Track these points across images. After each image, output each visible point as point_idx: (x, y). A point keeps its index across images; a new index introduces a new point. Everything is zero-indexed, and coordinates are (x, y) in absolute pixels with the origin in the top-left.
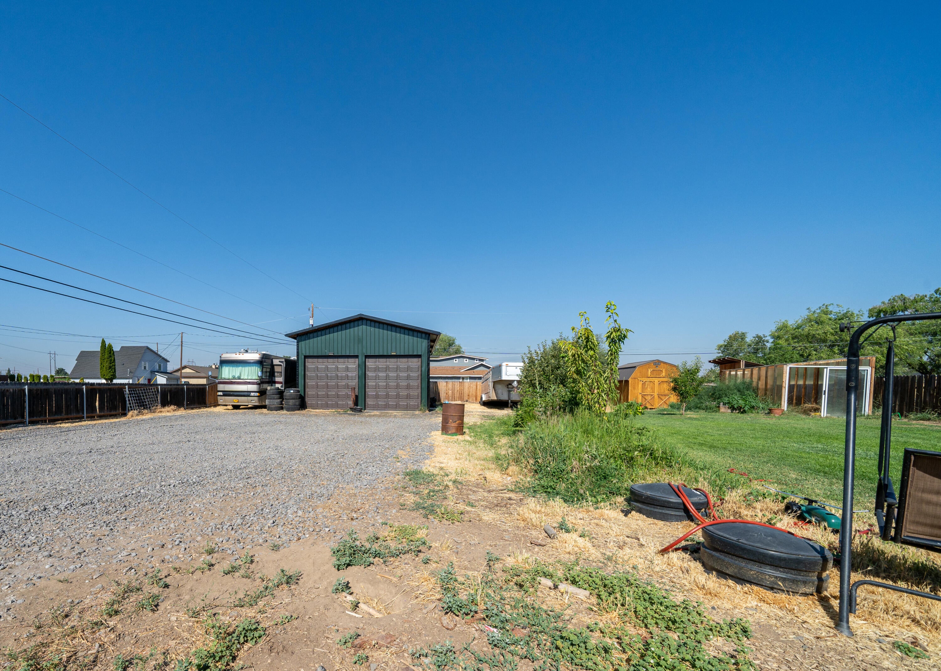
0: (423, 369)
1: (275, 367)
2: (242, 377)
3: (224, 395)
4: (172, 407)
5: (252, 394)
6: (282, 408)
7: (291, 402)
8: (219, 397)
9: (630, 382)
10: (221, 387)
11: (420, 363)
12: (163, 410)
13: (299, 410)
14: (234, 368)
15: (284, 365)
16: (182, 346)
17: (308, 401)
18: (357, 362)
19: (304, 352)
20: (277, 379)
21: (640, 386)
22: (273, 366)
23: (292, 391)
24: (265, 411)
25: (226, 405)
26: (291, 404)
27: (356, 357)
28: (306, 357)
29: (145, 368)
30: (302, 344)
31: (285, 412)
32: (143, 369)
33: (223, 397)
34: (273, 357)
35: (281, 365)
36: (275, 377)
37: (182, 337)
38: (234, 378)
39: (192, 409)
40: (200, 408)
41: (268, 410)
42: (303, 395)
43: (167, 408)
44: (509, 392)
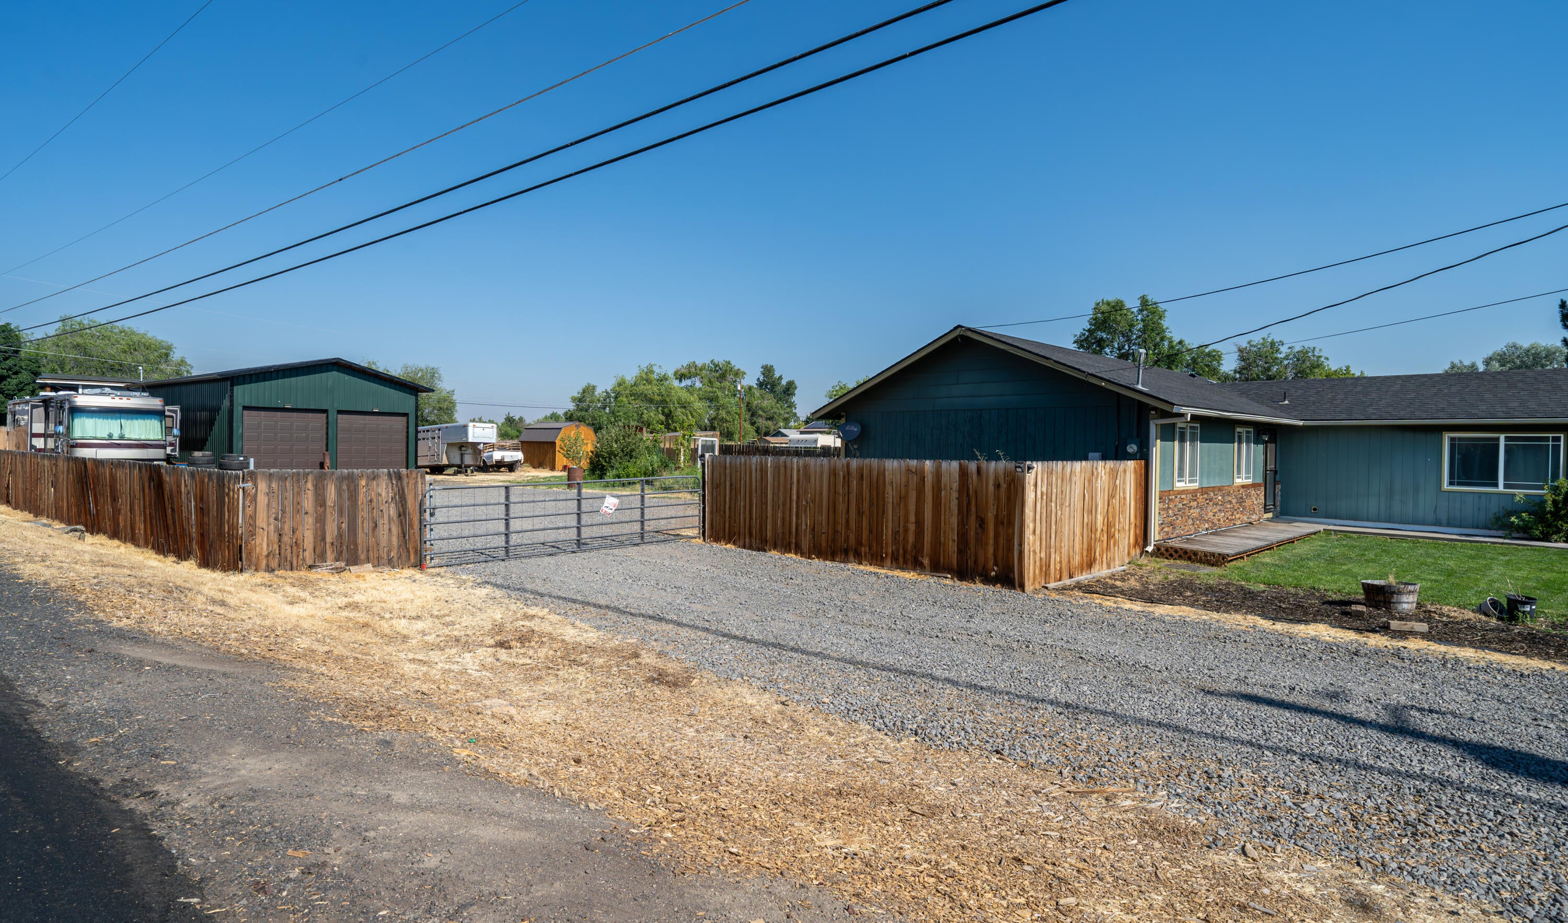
0: (410, 430)
2: (128, 437)
9: (557, 443)
11: (405, 423)
18: (324, 418)
19: (242, 402)
27: (324, 411)
28: (245, 408)
30: (240, 389)
38: (112, 438)
44: (462, 455)
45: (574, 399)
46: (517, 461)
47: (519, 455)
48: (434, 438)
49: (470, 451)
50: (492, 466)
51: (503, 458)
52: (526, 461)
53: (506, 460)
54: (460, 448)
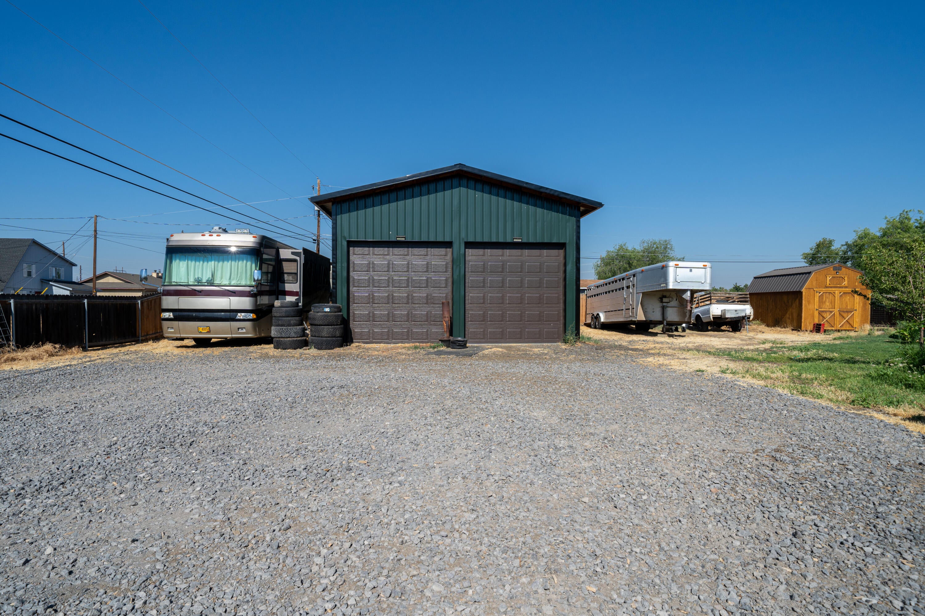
0: (569, 268)
1: (285, 264)
2: (217, 282)
3: (176, 319)
4: (48, 347)
5: (240, 316)
6: (305, 344)
7: (326, 331)
8: (165, 323)
9: (804, 294)
10: (169, 302)
11: (561, 258)
12: (20, 354)
13: (341, 346)
14: (199, 264)
15: (301, 260)
16: (96, 238)
17: (356, 327)
18: (450, 255)
19: (346, 234)
20: (288, 287)
21: (817, 299)
22: (279, 262)
23: (327, 310)
24: (269, 349)
25: (182, 339)
26: (325, 334)
27: (448, 244)
28: (351, 244)
29: (29, 274)
30: (344, 219)
31: (313, 351)
32: (25, 275)
33: (176, 323)
34: (278, 245)
35: (295, 261)
36: (284, 282)
37: (96, 223)
38: (199, 282)
39: (104, 347)
40: (122, 344)
41: (276, 347)
42: (345, 316)
43: (33, 351)
44: (663, 309)
45: (806, 256)
46: (743, 318)
47: (747, 309)
48: (628, 287)
49: (674, 303)
50: (709, 323)
51: (724, 311)
52: (756, 317)
53: (728, 315)
54: (661, 300)
